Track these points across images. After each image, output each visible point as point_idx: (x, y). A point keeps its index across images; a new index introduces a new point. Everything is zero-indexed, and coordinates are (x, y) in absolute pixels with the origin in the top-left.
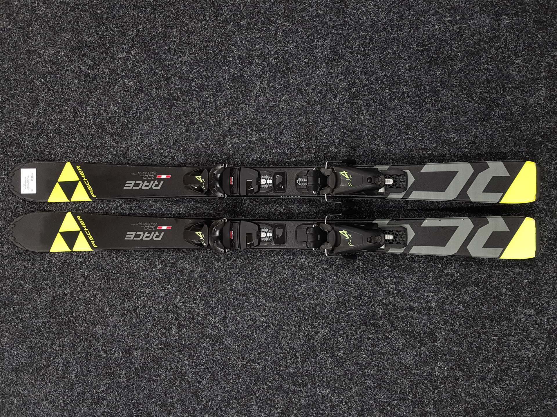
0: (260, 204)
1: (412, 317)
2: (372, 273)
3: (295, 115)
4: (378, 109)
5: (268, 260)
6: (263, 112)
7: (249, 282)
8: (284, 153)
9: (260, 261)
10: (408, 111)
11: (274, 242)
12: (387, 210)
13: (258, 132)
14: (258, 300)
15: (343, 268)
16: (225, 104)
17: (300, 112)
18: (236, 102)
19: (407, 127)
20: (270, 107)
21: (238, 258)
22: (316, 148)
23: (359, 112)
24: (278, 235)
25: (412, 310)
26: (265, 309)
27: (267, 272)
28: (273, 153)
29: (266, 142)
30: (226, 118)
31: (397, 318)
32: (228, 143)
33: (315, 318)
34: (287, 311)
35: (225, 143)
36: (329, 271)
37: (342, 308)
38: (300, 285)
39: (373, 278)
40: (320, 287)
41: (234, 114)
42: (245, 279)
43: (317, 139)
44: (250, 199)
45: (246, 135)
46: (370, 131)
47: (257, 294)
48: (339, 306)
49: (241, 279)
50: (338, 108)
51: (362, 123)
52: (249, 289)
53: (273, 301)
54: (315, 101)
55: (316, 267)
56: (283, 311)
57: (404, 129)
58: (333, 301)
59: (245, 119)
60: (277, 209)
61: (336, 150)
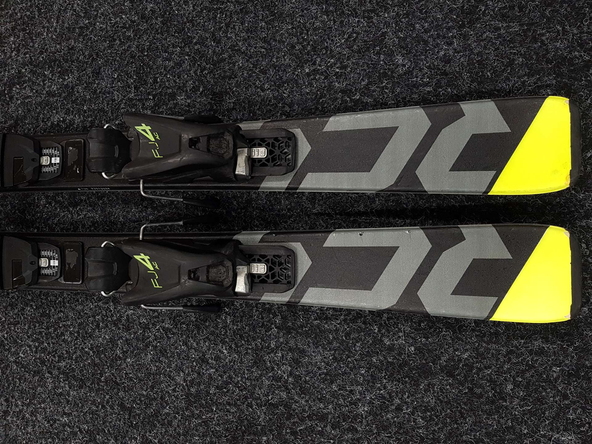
0: (62, 207)
1: (321, 433)
2: (248, 341)
3: (120, 40)
4: (260, 18)
5: (73, 309)
6: (70, 39)
7: (44, 350)
8: (102, 110)
9: (61, 311)
10: (316, 18)
11: (62, 278)
12: (278, 215)
13: (62, 74)
14: (57, 384)
15: (199, 328)
16: (13, 29)
17: (128, 34)
18: (29, 24)
19: (314, 49)
20: (81, 28)
21: (27, 305)
22: (154, 98)
23: (227, 25)
24: (69, 264)
25: (323, 418)
26: (68, 401)
27: (71, 333)
28: (85, 112)
29: (73, 91)
30: (13, 54)
31: (294, 433)
32: (17, 98)
33: (148, 423)
34: (103, 407)
35: (11, 98)
36: (173, 334)
37: (195, 407)
38: (125, 360)
39: (250, 351)
40: (157, 364)
41: (26, 46)
42: (37, 344)
43: (155, 81)
44: (47, 197)
45: (43, 81)
46: (247, 61)
47: (55, 372)
48: (189, 404)
49: (31, 343)
50: (191, 21)
51: (232, 47)
52: (43, 362)
53: (81, 387)
54: (153, 11)
55: (151, 326)
56: (98, 407)
57: (308, 54)
58: (179, 393)
59: (41, 53)
60: (89, 215)
61: (189, 101)
